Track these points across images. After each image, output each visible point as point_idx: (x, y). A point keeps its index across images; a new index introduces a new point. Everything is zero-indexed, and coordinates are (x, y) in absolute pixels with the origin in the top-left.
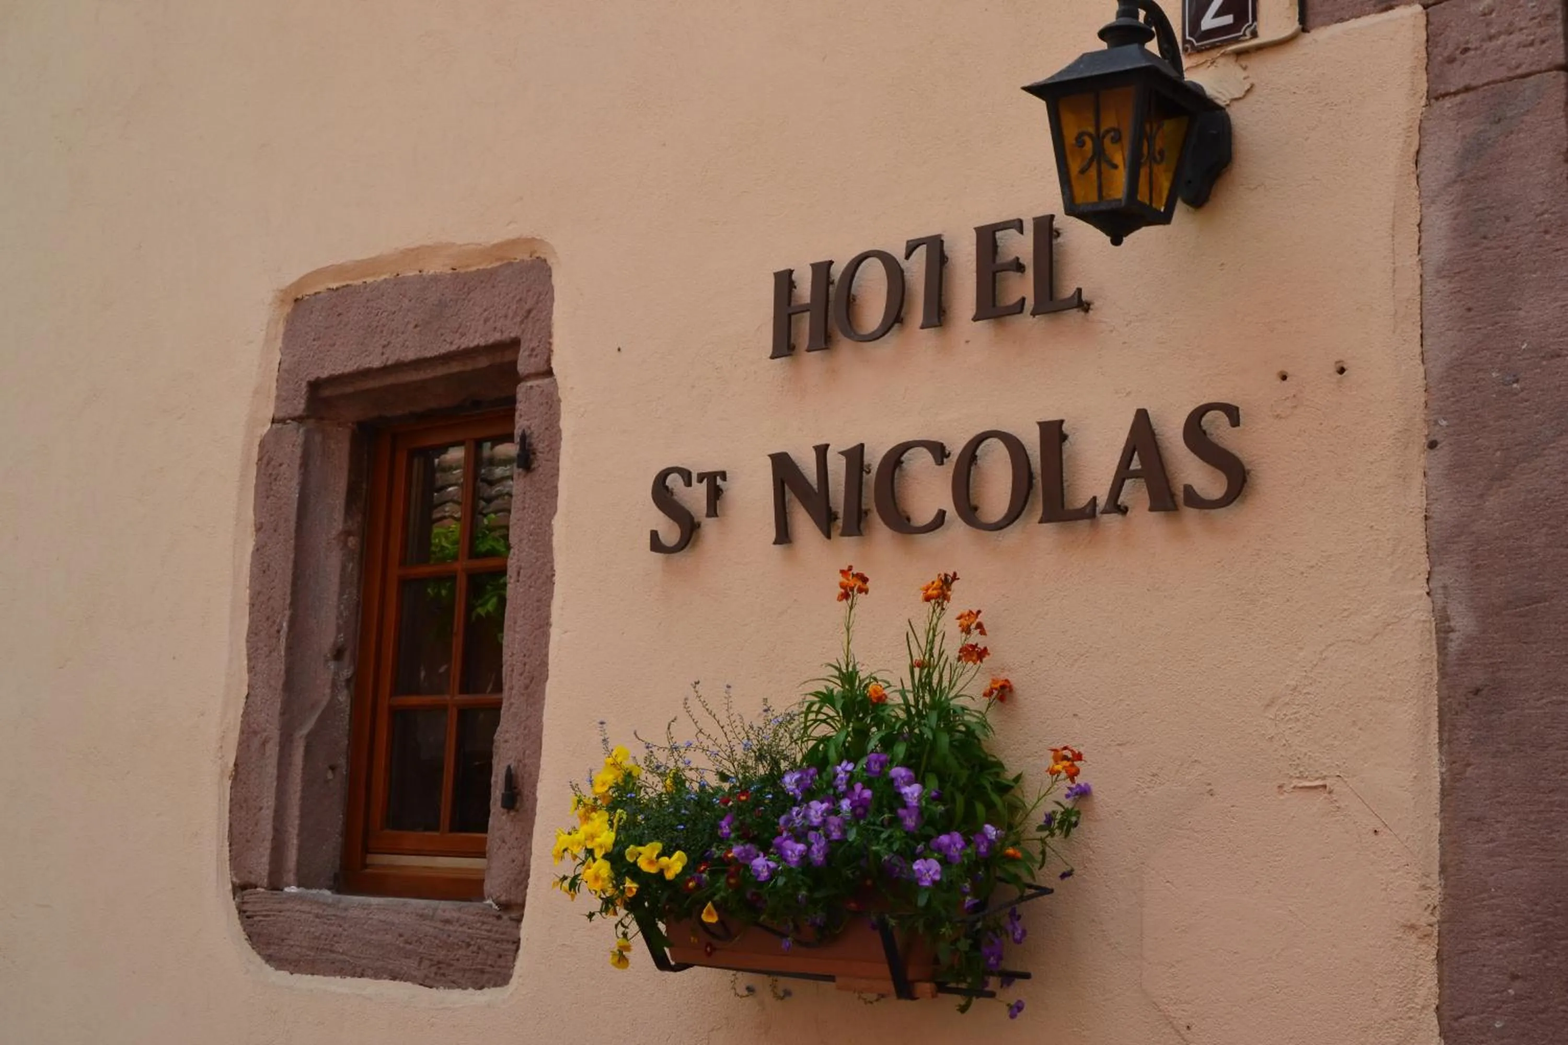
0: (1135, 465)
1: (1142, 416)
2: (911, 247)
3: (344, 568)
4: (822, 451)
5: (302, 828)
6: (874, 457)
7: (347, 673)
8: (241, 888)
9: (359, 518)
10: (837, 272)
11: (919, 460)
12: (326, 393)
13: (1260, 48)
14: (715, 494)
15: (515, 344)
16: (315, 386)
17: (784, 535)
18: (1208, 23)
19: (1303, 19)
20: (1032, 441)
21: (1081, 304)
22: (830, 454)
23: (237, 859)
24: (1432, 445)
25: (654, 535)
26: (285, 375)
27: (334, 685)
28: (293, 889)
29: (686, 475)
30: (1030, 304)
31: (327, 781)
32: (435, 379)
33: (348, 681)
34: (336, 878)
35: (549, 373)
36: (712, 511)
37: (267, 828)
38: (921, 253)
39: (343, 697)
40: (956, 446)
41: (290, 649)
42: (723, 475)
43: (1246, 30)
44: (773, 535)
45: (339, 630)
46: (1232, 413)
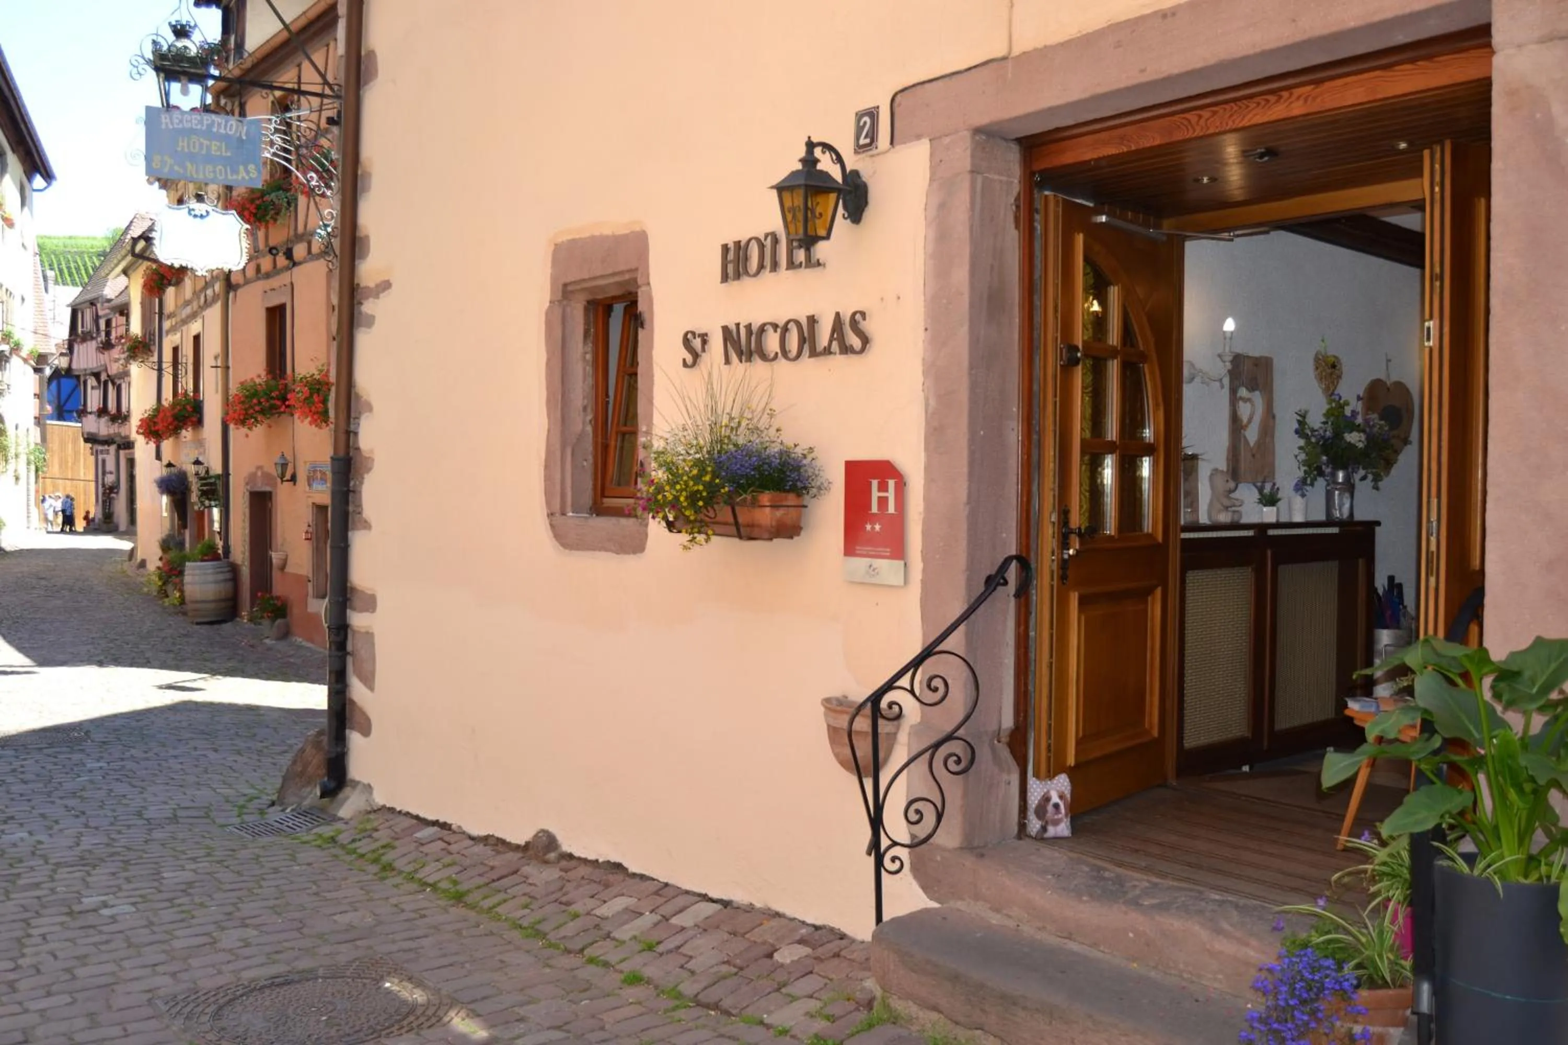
0: (835, 336)
1: (838, 314)
2: (766, 236)
3: (584, 369)
4: (738, 325)
5: (572, 488)
6: (755, 328)
7: (589, 417)
8: (551, 515)
9: (590, 345)
10: (742, 244)
11: (770, 330)
12: (570, 288)
13: (878, 154)
14: (704, 342)
15: (636, 270)
16: (565, 285)
17: (727, 361)
18: (863, 141)
19: (892, 143)
20: (804, 322)
21: (819, 264)
22: (741, 327)
23: (548, 503)
24: (926, 329)
25: (684, 360)
26: (554, 279)
27: (584, 423)
28: (571, 514)
29: (693, 333)
30: (804, 265)
31: (584, 467)
32: (610, 284)
33: (590, 421)
34: (591, 509)
35: (649, 284)
36: (704, 350)
37: (558, 487)
38: (769, 239)
39: (589, 429)
40: (781, 323)
41: (562, 409)
42: (706, 335)
43: (874, 145)
44: (723, 361)
45: (584, 398)
46: (863, 314)
